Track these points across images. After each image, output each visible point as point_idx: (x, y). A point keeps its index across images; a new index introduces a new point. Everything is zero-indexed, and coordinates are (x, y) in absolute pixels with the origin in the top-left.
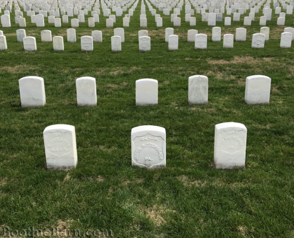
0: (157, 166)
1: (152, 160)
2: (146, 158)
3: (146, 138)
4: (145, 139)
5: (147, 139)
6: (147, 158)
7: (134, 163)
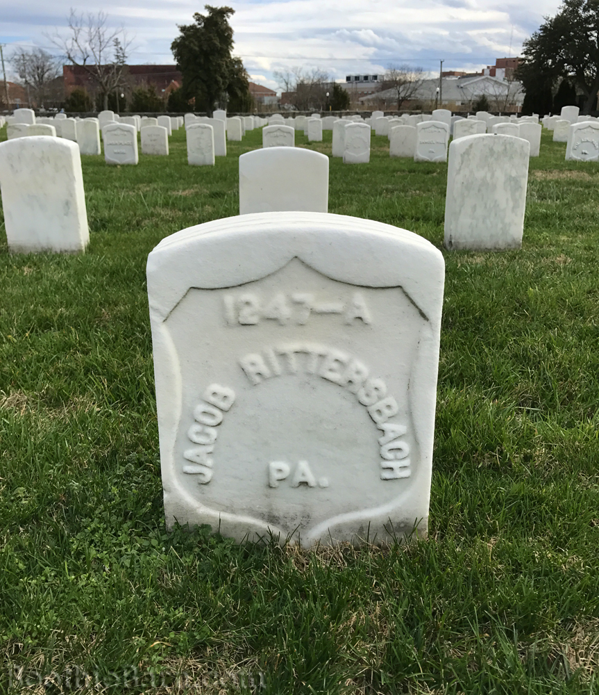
0: (363, 528)
1: (325, 481)
2: (275, 465)
3: (279, 303)
4: (269, 311)
5: (286, 312)
6: (286, 467)
7: (179, 506)
